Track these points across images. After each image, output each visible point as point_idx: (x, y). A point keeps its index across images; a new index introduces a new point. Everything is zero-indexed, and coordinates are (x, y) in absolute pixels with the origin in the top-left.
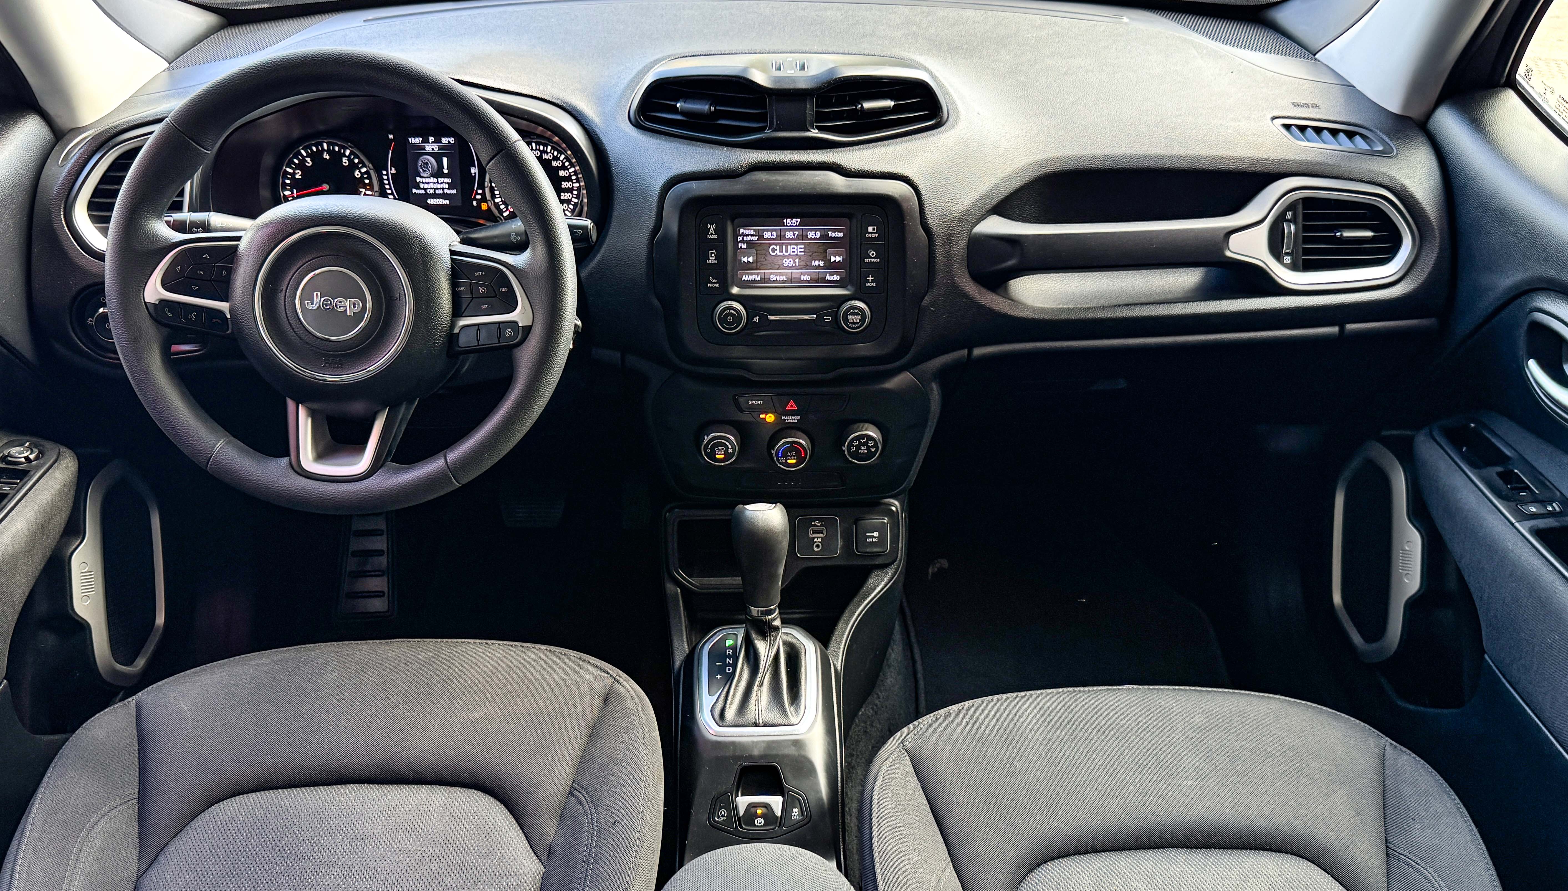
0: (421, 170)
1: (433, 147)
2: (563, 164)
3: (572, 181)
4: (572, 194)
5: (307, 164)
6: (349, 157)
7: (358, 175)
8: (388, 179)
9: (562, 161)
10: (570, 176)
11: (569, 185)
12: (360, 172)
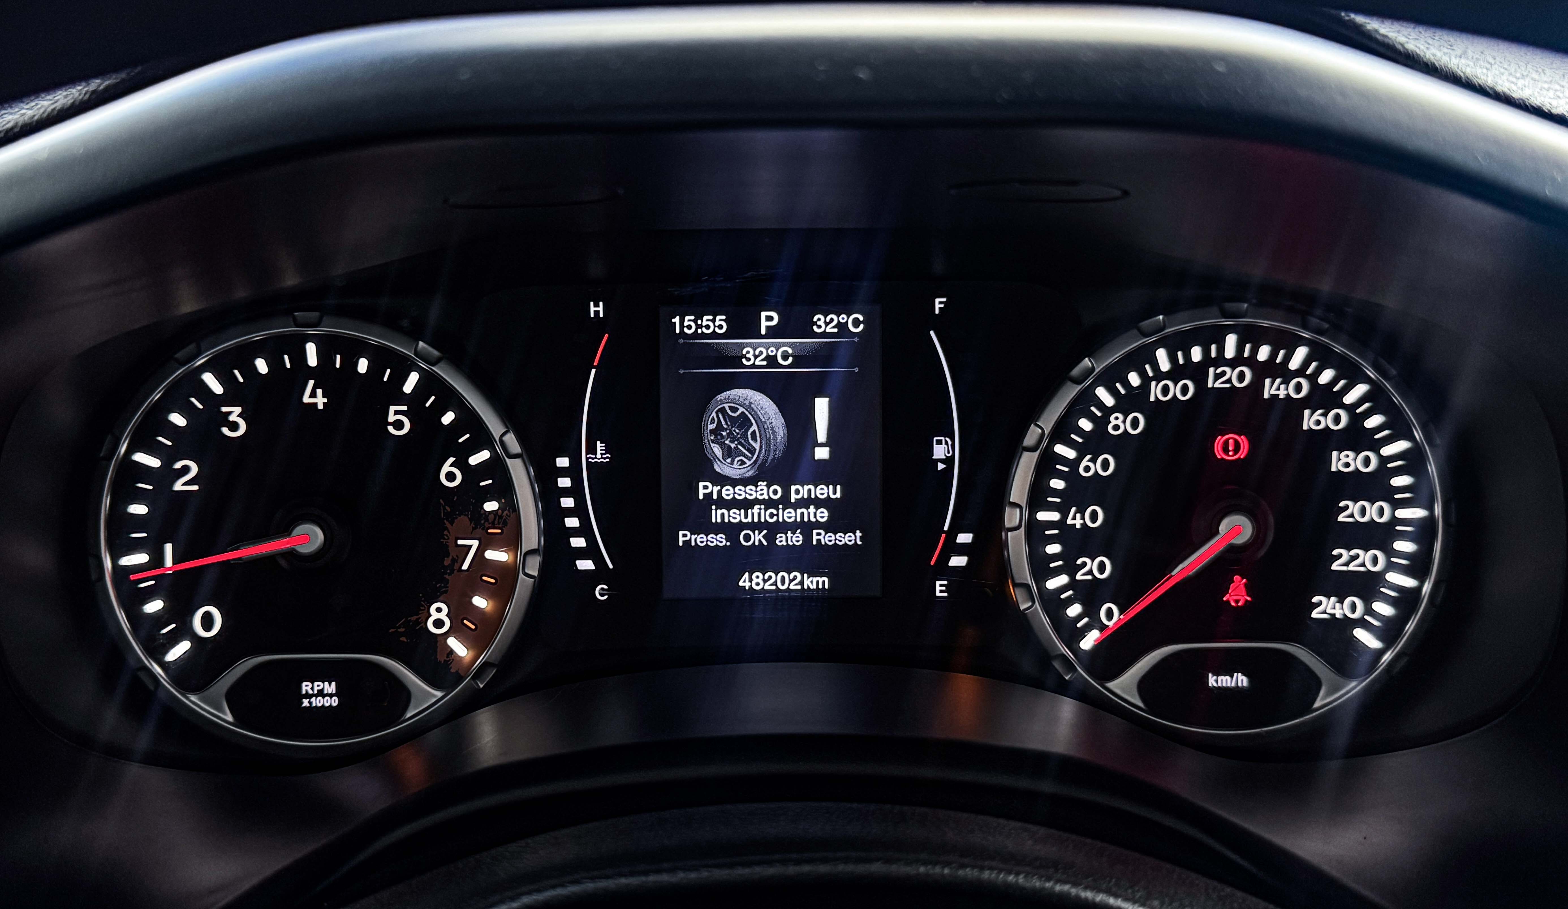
0: (717, 450)
1: (772, 351)
2: (1357, 420)
3: (1388, 494)
4: (1390, 552)
5: (225, 431)
6: (414, 401)
7: (451, 477)
8: (575, 491)
9: (1350, 409)
10: (1384, 472)
11: (1372, 512)
12: (461, 464)
